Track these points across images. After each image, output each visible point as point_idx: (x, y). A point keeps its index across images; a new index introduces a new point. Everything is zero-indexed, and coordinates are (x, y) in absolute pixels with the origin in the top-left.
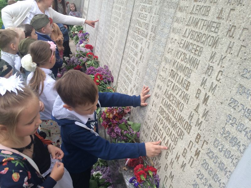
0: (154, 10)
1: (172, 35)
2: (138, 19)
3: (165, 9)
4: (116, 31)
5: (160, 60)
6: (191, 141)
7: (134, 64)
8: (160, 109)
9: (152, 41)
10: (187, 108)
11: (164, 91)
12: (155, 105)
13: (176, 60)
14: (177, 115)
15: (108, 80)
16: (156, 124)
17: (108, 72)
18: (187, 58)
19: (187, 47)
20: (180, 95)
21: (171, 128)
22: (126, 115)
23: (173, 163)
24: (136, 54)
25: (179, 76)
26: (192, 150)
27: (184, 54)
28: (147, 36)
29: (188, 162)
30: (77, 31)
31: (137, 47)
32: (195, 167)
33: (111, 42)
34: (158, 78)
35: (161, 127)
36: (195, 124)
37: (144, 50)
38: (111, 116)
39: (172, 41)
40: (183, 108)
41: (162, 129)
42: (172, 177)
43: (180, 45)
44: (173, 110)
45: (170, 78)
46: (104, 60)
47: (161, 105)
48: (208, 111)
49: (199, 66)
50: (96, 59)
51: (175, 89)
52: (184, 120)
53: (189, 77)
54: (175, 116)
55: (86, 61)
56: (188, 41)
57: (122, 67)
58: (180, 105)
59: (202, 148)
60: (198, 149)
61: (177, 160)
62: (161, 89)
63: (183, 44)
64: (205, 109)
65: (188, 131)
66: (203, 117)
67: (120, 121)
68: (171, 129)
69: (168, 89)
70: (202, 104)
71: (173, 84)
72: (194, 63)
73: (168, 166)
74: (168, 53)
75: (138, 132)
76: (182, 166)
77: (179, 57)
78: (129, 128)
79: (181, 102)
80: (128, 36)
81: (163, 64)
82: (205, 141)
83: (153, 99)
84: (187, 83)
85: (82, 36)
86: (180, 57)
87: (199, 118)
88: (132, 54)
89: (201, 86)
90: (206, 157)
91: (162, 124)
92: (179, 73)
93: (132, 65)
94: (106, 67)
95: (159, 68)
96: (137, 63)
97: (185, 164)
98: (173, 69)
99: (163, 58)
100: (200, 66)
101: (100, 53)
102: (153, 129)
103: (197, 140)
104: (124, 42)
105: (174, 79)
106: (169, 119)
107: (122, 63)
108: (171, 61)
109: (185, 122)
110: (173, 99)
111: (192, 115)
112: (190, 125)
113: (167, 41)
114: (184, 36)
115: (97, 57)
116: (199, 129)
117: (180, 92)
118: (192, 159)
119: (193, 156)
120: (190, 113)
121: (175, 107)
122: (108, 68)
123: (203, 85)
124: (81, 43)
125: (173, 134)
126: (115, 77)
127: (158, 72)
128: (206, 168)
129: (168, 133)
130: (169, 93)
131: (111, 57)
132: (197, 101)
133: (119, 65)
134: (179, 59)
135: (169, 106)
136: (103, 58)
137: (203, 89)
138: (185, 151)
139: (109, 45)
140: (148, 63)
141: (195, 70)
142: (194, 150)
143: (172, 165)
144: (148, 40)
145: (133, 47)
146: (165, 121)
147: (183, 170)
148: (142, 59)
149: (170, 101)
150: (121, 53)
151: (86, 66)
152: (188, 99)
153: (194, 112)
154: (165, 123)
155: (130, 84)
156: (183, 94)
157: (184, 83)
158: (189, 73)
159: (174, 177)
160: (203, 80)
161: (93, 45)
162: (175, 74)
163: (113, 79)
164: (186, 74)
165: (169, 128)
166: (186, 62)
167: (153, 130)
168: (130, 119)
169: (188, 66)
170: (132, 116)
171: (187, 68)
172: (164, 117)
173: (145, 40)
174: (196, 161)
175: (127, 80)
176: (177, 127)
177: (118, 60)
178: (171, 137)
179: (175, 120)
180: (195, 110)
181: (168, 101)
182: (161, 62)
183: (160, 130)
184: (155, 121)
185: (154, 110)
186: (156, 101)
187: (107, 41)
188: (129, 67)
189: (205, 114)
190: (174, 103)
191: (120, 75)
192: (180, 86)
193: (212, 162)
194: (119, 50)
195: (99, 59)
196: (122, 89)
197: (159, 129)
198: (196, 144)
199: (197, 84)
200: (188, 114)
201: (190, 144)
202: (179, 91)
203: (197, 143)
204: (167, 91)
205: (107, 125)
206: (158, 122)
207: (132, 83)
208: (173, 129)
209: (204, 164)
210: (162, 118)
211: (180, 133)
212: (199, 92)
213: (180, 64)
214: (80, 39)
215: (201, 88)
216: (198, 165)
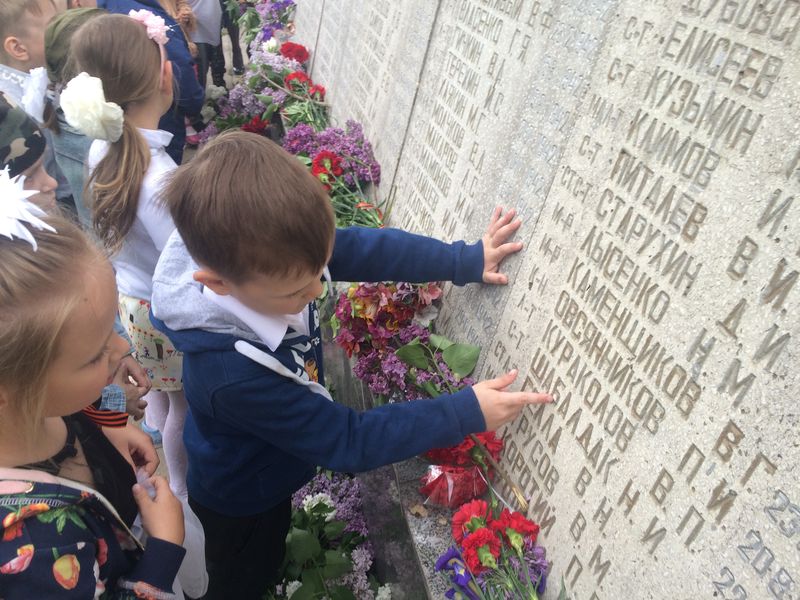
1: (631, 5)
5: (571, 107)
6: (693, 447)
7: (463, 122)
8: (563, 303)
9: (539, 28)
10: (683, 311)
11: (584, 234)
12: (543, 287)
13: (645, 109)
14: (635, 336)
15: (359, 176)
16: (544, 357)
17: (363, 148)
18: (698, 105)
19: (702, 54)
20: (654, 255)
21: (604, 382)
22: (425, 310)
23: (607, 516)
24: (470, 84)
25: (657, 176)
26: (695, 482)
27: (686, 86)
28: (519, 9)
29: (677, 525)
31: (474, 52)
32: (708, 554)
33: (375, 34)
34: (557, 180)
35: (561, 371)
36: (719, 380)
37: (505, 68)
38: (370, 312)
39: (632, 30)
40: (665, 309)
41: (566, 380)
42: (599, 567)
43: (668, 45)
44: (619, 314)
45: (611, 184)
47: (567, 287)
48: (788, 336)
49: (758, 140)
50: (317, 95)
51: (633, 230)
52: (665, 357)
53: (704, 186)
54: (625, 336)
55: (284, 104)
56: (710, 32)
57: (414, 129)
58: (652, 297)
59: (744, 481)
60: (724, 483)
61: (624, 506)
62: (567, 225)
63: (684, 41)
64: (770, 326)
65: (685, 406)
66: (758, 357)
67: (402, 331)
68: (607, 387)
69: (603, 226)
70: (761, 305)
71: (623, 211)
72: (733, 126)
73: (585, 524)
74: (611, 79)
75: (468, 376)
76: (647, 537)
77: (659, 96)
79: (656, 285)
80: (443, 9)
81: (584, 124)
82: (760, 457)
83: (535, 259)
84: (689, 210)
85: (271, 12)
86: (664, 98)
87: (738, 362)
88: (454, 82)
89: (760, 226)
90: (762, 522)
91: (568, 359)
92: (655, 165)
93: (452, 125)
94: (355, 128)
95: (566, 140)
96: (472, 118)
97: (663, 530)
98: (629, 146)
99: (587, 101)
100: (763, 141)
101: (332, 76)
102: (530, 375)
103: (723, 449)
104: (425, 33)
105: (629, 190)
106: (600, 344)
107: (415, 115)
108: (621, 112)
109: (670, 366)
110: (621, 271)
111: (705, 342)
112: (693, 381)
114: (692, 10)
115: (321, 92)
116: (736, 404)
117: (657, 243)
118: (694, 521)
119: (701, 508)
120: (697, 333)
121: (626, 303)
122: (360, 131)
123: (770, 225)
124: (268, 35)
125: (615, 407)
126: (387, 166)
127: (560, 158)
128: (760, 566)
129: (590, 399)
130: (604, 244)
131: (373, 92)
132: (737, 291)
134: (659, 105)
135: (600, 297)
137: (771, 242)
138: (665, 482)
139: (368, 48)
140: (519, 117)
141: (733, 155)
142: (706, 484)
143: (604, 523)
144: (523, 27)
145: (459, 55)
146: (579, 350)
147: (651, 552)
148: (493, 102)
149: (607, 274)
150: (412, 76)
151: (284, 123)
152: (692, 278)
153: (715, 332)
154: (579, 358)
155: (440, 194)
156: (667, 253)
157: (678, 208)
158: (703, 167)
159: (610, 570)
160: (772, 203)
161: (309, 45)
162: (638, 168)
163: (379, 175)
164: (688, 171)
165: (595, 380)
166: (691, 121)
167: (528, 379)
168: (436, 328)
169: (702, 136)
171: (697, 144)
172: (577, 336)
173: (509, 24)
174: (714, 528)
175: (431, 182)
176: (632, 381)
178: (606, 415)
179: (625, 355)
180: (723, 324)
181: (600, 275)
182: (577, 116)
183: (559, 381)
184: (539, 345)
185: (538, 305)
186: (547, 269)
187: (358, 31)
188: (441, 132)
189: (772, 348)
190: (625, 285)
191: (403, 162)
192: (656, 221)
193: (788, 548)
194: (403, 66)
195: (329, 99)
196: (411, 213)
197: (555, 379)
198: (719, 462)
199: (739, 218)
200: (690, 338)
201: (688, 456)
202: (651, 238)
203: (725, 458)
204: (597, 233)
206: (552, 352)
207: (451, 192)
208: (617, 389)
209: (751, 548)
210: (569, 338)
211: (645, 409)
212: (746, 253)
213: (662, 129)
214: (264, 23)
215: (759, 237)
216: (723, 548)
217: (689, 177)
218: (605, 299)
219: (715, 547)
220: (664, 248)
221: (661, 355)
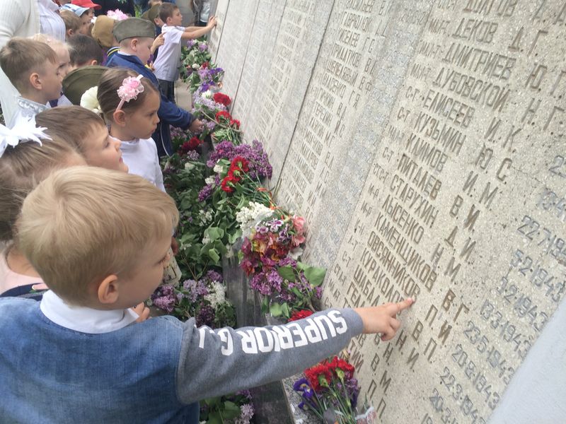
0: (375, 25)
1: (410, 80)
2: (338, 43)
3: (400, 24)
4: (285, 67)
5: (379, 132)
6: (433, 306)
7: (322, 141)
8: (372, 238)
9: (365, 91)
10: (429, 235)
11: (384, 200)
12: (362, 230)
13: (415, 133)
14: (407, 252)
15: (259, 173)
16: (361, 269)
17: (262, 156)
18: (438, 131)
19: (441, 106)
20: (417, 208)
21: (391, 279)
22: (295, 250)
23: (390, 353)
24: (327, 119)
25: (419, 167)
26: (433, 325)
27: (433, 122)
28: (354, 80)
29: (424, 350)
30: (197, 62)
31: (330, 102)
32: (438, 361)
33: (273, 90)
34: (371, 172)
35: (370, 276)
36: (445, 269)
37: (346, 111)
38: (263, 249)
39: (409, 93)
40: (421, 236)
41: (372, 281)
42: (385, 383)
43: (426, 101)
44: (400, 241)
45: (398, 172)
46: (254, 130)
47: (374, 229)
48: (475, 242)
49: (464, 147)
50: (235, 126)
51: (407, 196)
52: (421, 261)
53: (440, 171)
54: (402, 253)
55: (214, 130)
56: (445, 95)
57: (293, 145)
58: (416, 230)
59: (455, 320)
60: (446, 322)
61: (399, 345)
62: (376, 195)
63: (433, 100)
64: (468, 238)
65: (429, 285)
66: (462, 255)
67: (280, 261)
68: (393, 281)
69: (393, 194)
70: (463, 229)
71: (403, 186)
72: (453, 141)
73: (379, 361)
74: (399, 118)
75: (319, 286)
76: (410, 360)
77: (421, 126)
78: (300, 277)
79: (418, 224)
80: (313, 78)
81: (386, 141)
82: (463, 305)
83: (358, 216)
84: (433, 184)
85: (207, 75)
86: (423, 127)
87: (454, 258)
88: (318, 118)
89: (464, 190)
90: (463, 340)
91: (373, 269)
92: (418, 162)
93: (316, 143)
94: (257, 145)
95: (377, 150)
96: (327, 138)
97: (418, 354)
98: (406, 152)
99: (387, 129)
100: (466, 148)
101: (245, 114)
102: (353, 281)
103: (446, 305)
104: (303, 91)
105: (406, 174)
106: (390, 259)
107: (295, 137)
108: (403, 135)
109: (423, 265)
110: (401, 218)
111: (439, 251)
112: (433, 272)
113: (398, 92)
114: (437, 84)
115: (238, 124)
116: (452, 280)
117: (418, 201)
118: (432, 345)
119: (435, 338)
120: (435, 246)
121: (403, 235)
122: (261, 146)
123: (468, 189)
124: (205, 89)
125: (396, 292)
126: (277, 166)
127: (373, 159)
128: (461, 362)
129: (384, 290)
130: (394, 204)
131: (271, 123)
132: (453, 222)
133: (288, 141)
134: (421, 131)
135: (390, 232)
136: (251, 127)
137: (469, 197)
138: (419, 328)
139: (269, 98)
140: (352, 138)
141: (453, 155)
142: (438, 325)
143: (388, 358)
144: (356, 89)
145: (322, 103)
146: (379, 263)
147: (411, 368)
148: (339, 130)
149: (395, 220)
150: (294, 115)
151: (213, 141)
152: (434, 218)
153: (444, 245)
154: (379, 267)
155: (307, 182)
156: (424, 206)
157: (429, 183)
158: (440, 162)
159: (391, 383)
160: (469, 178)
161: (231, 95)
162: (411, 164)
163: (271, 172)
164: (433, 164)
165: (387, 278)
166: (435, 139)
167: (352, 284)
168: (302, 259)
169: (440, 147)
170: (309, 252)
171: (437, 151)
172: (378, 256)
173: (349, 88)
174: (441, 347)
175: (302, 175)
176: (405, 275)
177: (286, 130)
178: (392, 297)
179: (402, 262)
180: (447, 240)
181: (391, 221)
182: (382, 137)
183: (369, 282)
184: (359, 263)
185: (359, 241)
186: (365, 220)
187: (263, 89)
188: (310, 147)
189: (468, 250)
190: (403, 225)
191: (286, 164)
192: (418, 190)
193: (473, 350)
194: (289, 109)
195: (243, 128)
196: (290, 194)
197: (366, 281)
198: (444, 312)
199: (455, 186)
200: (432, 249)
201: (430, 311)
202: (416, 199)
203: (447, 309)
204: (390, 199)
205: (251, 267)
206: (366, 266)
207: (314, 181)
208: (397, 282)
209: (457, 354)
210: (375, 257)
211: (411, 290)
212: (458, 203)
213: (422, 143)
214: (203, 81)
215: (464, 195)
216: (445, 357)
217: (434, 167)
218: (393, 234)
219: (441, 358)
220: (422, 204)
221: (419, 260)
